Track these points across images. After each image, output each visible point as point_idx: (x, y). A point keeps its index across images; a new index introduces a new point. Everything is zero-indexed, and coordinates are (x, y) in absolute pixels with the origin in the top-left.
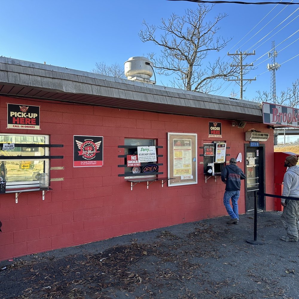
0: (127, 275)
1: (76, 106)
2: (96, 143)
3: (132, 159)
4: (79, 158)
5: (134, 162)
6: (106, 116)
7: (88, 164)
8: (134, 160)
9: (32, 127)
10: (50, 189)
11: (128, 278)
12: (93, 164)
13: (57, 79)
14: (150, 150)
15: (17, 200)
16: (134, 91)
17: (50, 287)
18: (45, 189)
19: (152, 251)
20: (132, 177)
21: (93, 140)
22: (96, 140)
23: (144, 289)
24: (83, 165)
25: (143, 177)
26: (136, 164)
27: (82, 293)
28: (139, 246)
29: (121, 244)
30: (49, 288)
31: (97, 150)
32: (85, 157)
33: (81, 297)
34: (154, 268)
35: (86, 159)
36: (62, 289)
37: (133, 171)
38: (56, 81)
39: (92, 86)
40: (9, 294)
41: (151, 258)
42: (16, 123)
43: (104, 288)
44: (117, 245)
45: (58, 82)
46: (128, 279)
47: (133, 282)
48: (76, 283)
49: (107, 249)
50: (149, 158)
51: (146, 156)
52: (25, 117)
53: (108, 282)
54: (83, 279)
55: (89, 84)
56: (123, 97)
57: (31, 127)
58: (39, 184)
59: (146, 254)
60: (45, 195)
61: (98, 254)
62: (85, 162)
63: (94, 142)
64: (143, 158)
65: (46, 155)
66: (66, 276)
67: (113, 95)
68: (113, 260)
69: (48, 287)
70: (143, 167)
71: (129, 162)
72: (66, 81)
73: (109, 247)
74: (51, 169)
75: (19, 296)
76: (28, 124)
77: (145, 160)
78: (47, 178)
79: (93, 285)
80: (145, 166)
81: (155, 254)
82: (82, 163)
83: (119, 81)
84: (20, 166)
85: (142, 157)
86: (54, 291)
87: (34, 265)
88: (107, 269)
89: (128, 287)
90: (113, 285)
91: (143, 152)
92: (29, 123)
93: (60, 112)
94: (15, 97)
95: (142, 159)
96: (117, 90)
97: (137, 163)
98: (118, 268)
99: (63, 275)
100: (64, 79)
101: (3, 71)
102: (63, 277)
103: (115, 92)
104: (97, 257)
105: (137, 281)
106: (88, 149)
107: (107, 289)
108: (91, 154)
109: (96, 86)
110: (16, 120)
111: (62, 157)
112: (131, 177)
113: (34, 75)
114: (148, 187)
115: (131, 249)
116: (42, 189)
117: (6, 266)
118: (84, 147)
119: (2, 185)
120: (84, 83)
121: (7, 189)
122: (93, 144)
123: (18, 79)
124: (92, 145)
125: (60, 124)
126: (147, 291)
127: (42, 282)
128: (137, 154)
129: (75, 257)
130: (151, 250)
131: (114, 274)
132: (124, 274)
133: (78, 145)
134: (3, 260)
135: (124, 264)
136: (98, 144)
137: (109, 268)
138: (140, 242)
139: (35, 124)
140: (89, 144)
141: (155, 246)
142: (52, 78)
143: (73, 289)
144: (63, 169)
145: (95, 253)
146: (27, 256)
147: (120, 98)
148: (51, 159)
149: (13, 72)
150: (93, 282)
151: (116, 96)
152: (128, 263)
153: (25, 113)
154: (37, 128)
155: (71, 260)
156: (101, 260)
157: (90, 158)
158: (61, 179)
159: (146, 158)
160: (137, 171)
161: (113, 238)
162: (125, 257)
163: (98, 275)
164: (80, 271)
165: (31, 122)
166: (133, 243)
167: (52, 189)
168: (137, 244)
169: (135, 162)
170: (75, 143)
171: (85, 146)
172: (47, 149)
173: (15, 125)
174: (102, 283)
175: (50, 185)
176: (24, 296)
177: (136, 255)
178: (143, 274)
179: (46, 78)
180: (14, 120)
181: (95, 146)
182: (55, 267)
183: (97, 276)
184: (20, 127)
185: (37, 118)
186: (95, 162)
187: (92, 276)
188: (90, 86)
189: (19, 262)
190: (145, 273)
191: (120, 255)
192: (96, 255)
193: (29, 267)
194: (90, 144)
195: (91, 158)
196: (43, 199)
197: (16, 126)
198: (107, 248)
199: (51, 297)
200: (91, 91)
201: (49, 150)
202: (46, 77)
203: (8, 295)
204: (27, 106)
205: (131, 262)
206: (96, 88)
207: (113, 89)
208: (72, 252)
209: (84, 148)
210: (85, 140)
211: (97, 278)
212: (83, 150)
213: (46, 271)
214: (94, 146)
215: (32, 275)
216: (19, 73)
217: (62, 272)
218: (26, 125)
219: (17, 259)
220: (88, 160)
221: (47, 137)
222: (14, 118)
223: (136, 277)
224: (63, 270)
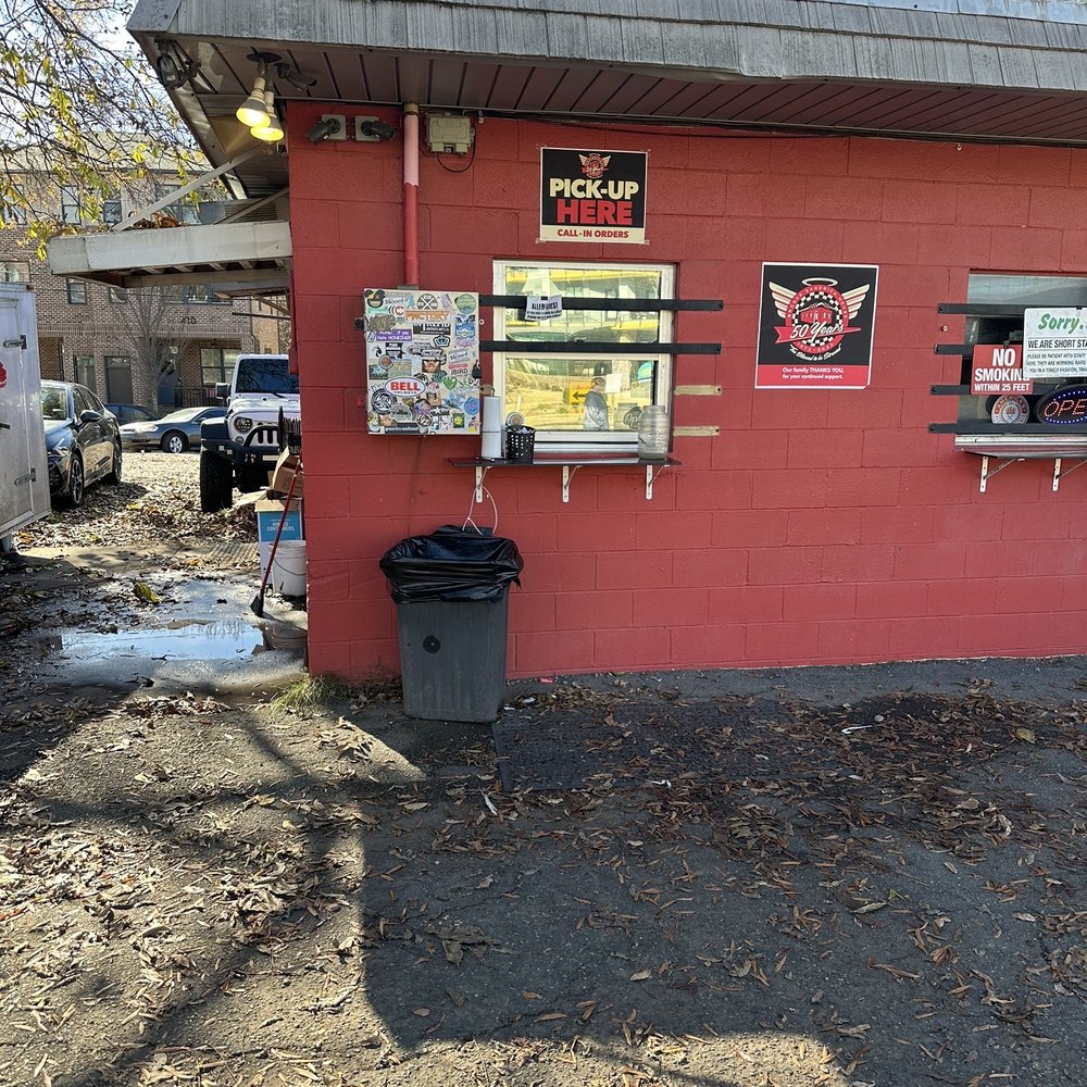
0: (950, 801)
1: (778, 141)
2: (846, 295)
3: (994, 364)
4: (777, 353)
5: (1004, 375)
6: (896, 179)
7: (810, 377)
8: (1005, 367)
9: (621, 234)
10: (670, 461)
11: (956, 811)
12: (831, 378)
13: (720, 23)
14: (1081, 327)
15: (566, 493)
16: (1042, 49)
17: (669, 784)
18: (656, 461)
19: (1056, 735)
20: (988, 440)
21: (835, 283)
22: (849, 280)
23: (1020, 862)
24: (790, 382)
25: (1037, 439)
26: (1012, 383)
27: (777, 824)
28: (998, 706)
29: (925, 688)
30: (666, 785)
31: (851, 323)
32: (800, 350)
33: (775, 836)
34: (1067, 797)
35: (803, 356)
36: (708, 798)
37: (994, 415)
38: (716, 31)
39: (857, 40)
40: (545, 779)
41: (1050, 756)
42: (568, 223)
43: (860, 825)
44: (910, 689)
45: (723, 41)
46: (956, 814)
47: (975, 829)
48: (756, 787)
49: (870, 696)
50: (1073, 359)
51: (1061, 351)
52: (598, 196)
53: (874, 808)
54: (781, 781)
55: (845, 33)
56: (987, 78)
57: (615, 235)
58: (636, 443)
59: (1028, 739)
60: (654, 482)
61: (835, 710)
62: (800, 370)
63: (841, 289)
64: (1048, 360)
65: (660, 342)
66: (720, 759)
67: (945, 71)
68: (893, 739)
69: (663, 782)
70: (1044, 399)
71: (980, 374)
72: (753, 28)
73: (875, 693)
74: (677, 393)
75: (574, 790)
76: (606, 225)
77: (1056, 366)
78: (662, 422)
79: (819, 808)
80: (1053, 393)
81: (1070, 745)
82: (787, 374)
83: (974, 9)
84: (566, 395)
85: (1044, 356)
86: (683, 799)
87: (615, 706)
88: (871, 764)
89: (954, 840)
90: (893, 822)
91: (1047, 333)
92: (611, 220)
93: (719, 171)
94: (568, 122)
95: (1042, 363)
96: (962, 48)
97: (1018, 382)
98: (913, 767)
99: (712, 753)
100: (747, 21)
101: (533, 10)
102: (709, 761)
103: (953, 60)
104: (832, 718)
105: (990, 828)
106: (816, 316)
107: (870, 831)
108: (825, 339)
109: (871, 40)
110: (568, 211)
111: (716, 349)
112: (983, 440)
113: (636, 18)
114: (1056, 482)
115: (964, 710)
116: (647, 460)
117: (535, 696)
118: (800, 308)
119: (525, 439)
120: (822, 31)
121: (537, 453)
122: (834, 299)
123: (582, 40)
124: (832, 302)
125: (716, 220)
126: (1033, 870)
127: (643, 761)
128: (1021, 343)
129: (748, 705)
130: (1054, 729)
131: (898, 786)
132: (939, 795)
133: (777, 304)
134: (526, 677)
135: (936, 758)
136: (855, 297)
137: (878, 761)
138: (1004, 692)
139: (630, 221)
140: (820, 300)
141: (1072, 719)
142: (702, 23)
143: (748, 807)
144: (719, 394)
145: (821, 705)
146: (593, 675)
147: (971, 86)
148: (680, 356)
149: (565, 13)
150: (816, 798)
151: (955, 76)
152: (954, 759)
153: (598, 183)
154: (636, 236)
155: (736, 712)
156: (844, 731)
157: (817, 355)
158: (710, 431)
159: (1059, 359)
160: (1015, 417)
161: (891, 664)
162: (941, 735)
163: (837, 777)
164: (769, 752)
165: (615, 216)
166: (973, 691)
167: (680, 463)
168: (990, 700)
169: (1009, 374)
170: (768, 292)
171: (804, 307)
172: (666, 316)
173: (564, 228)
174: (851, 808)
175: (670, 449)
176: (590, 793)
177: (986, 737)
178: (1017, 809)
179: (680, 25)
180: (562, 210)
181: (844, 306)
182: (682, 725)
183: (833, 782)
184: (580, 235)
185: (637, 199)
186: (840, 370)
187: (813, 775)
188: (845, 40)
189: (572, 690)
190: (1026, 806)
191: (921, 728)
192: (825, 711)
193: (602, 710)
194: (825, 298)
195: (822, 354)
196: (649, 497)
197: (566, 233)
198: (868, 693)
199: (674, 814)
200: (851, 65)
201: (674, 323)
202: (679, 22)
203: (541, 782)
204: (604, 155)
205: (964, 757)
206: (872, 50)
207: (945, 44)
208: (741, 687)
209: (797, 313)
210: (804, 282)
211: (830, 785)
212: (793, 321)
213: (654, 731)
214: (839, 307)
215: (612, 734)
216: (585, 15)
217: (706, 743)
218: (601, 229)
219: (564, 679)
220: (812, 363)
221: (667, 272)
222: (561, 202)
223: (987, 814)
224: (708, 737)
